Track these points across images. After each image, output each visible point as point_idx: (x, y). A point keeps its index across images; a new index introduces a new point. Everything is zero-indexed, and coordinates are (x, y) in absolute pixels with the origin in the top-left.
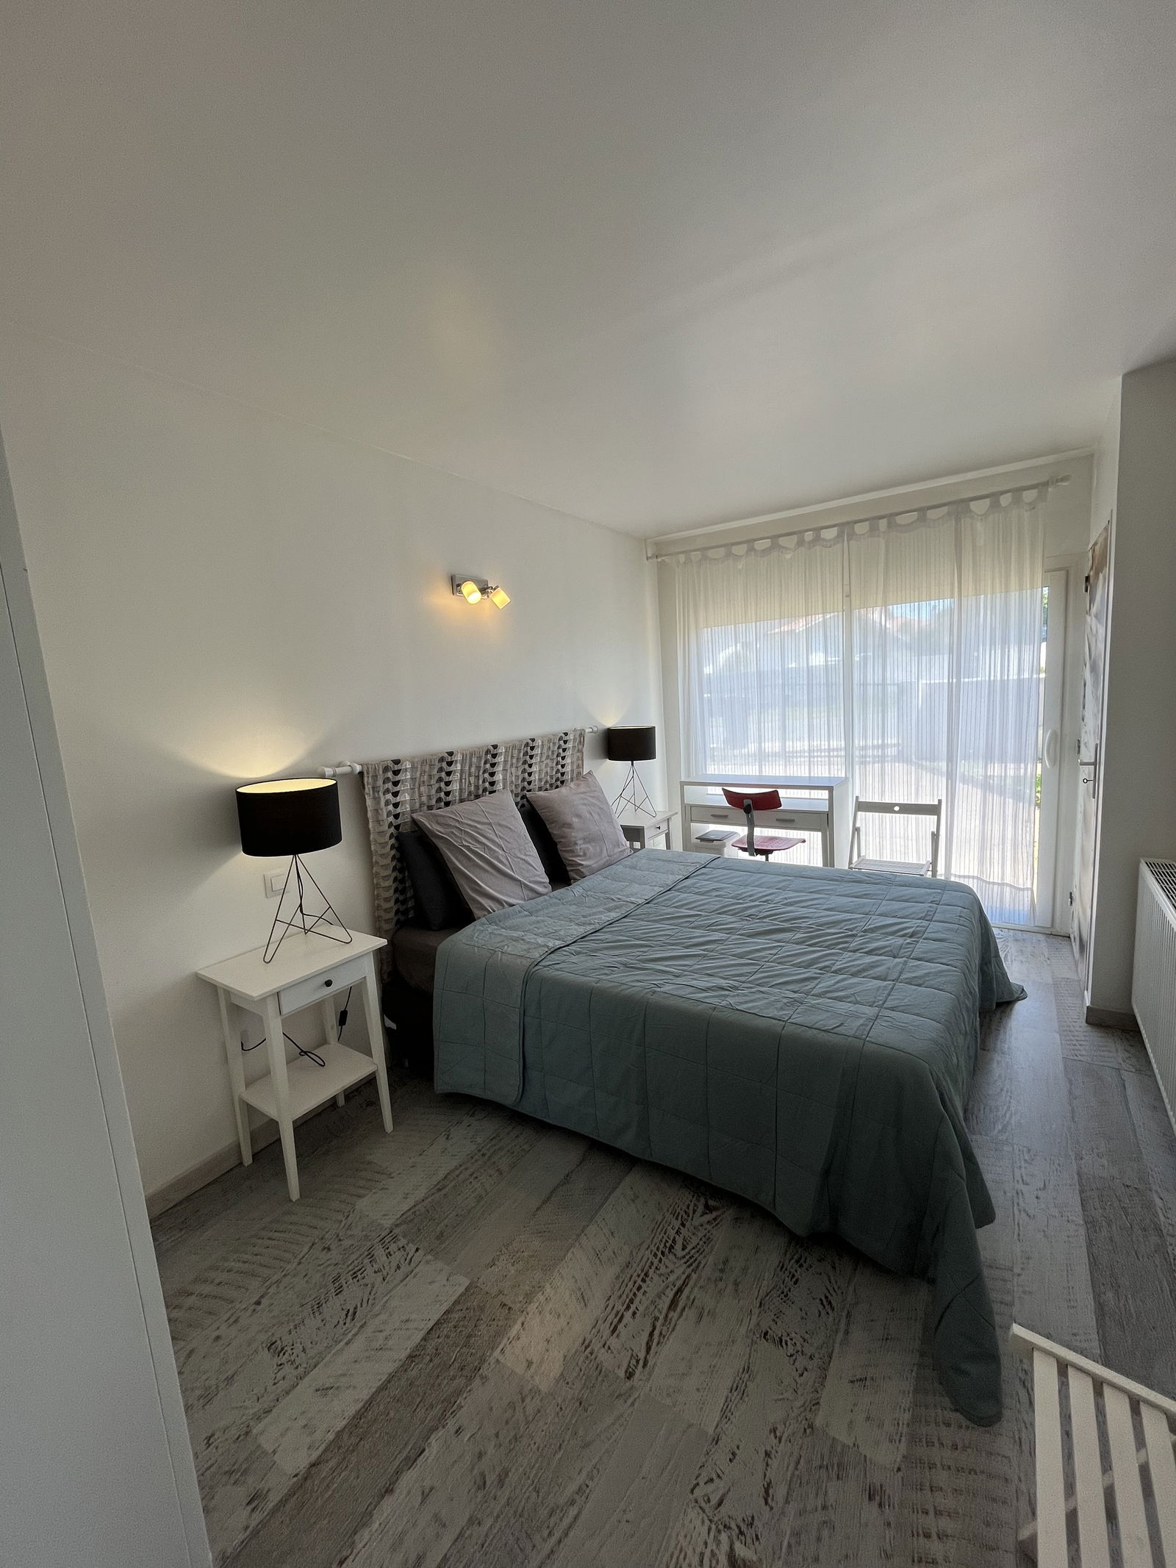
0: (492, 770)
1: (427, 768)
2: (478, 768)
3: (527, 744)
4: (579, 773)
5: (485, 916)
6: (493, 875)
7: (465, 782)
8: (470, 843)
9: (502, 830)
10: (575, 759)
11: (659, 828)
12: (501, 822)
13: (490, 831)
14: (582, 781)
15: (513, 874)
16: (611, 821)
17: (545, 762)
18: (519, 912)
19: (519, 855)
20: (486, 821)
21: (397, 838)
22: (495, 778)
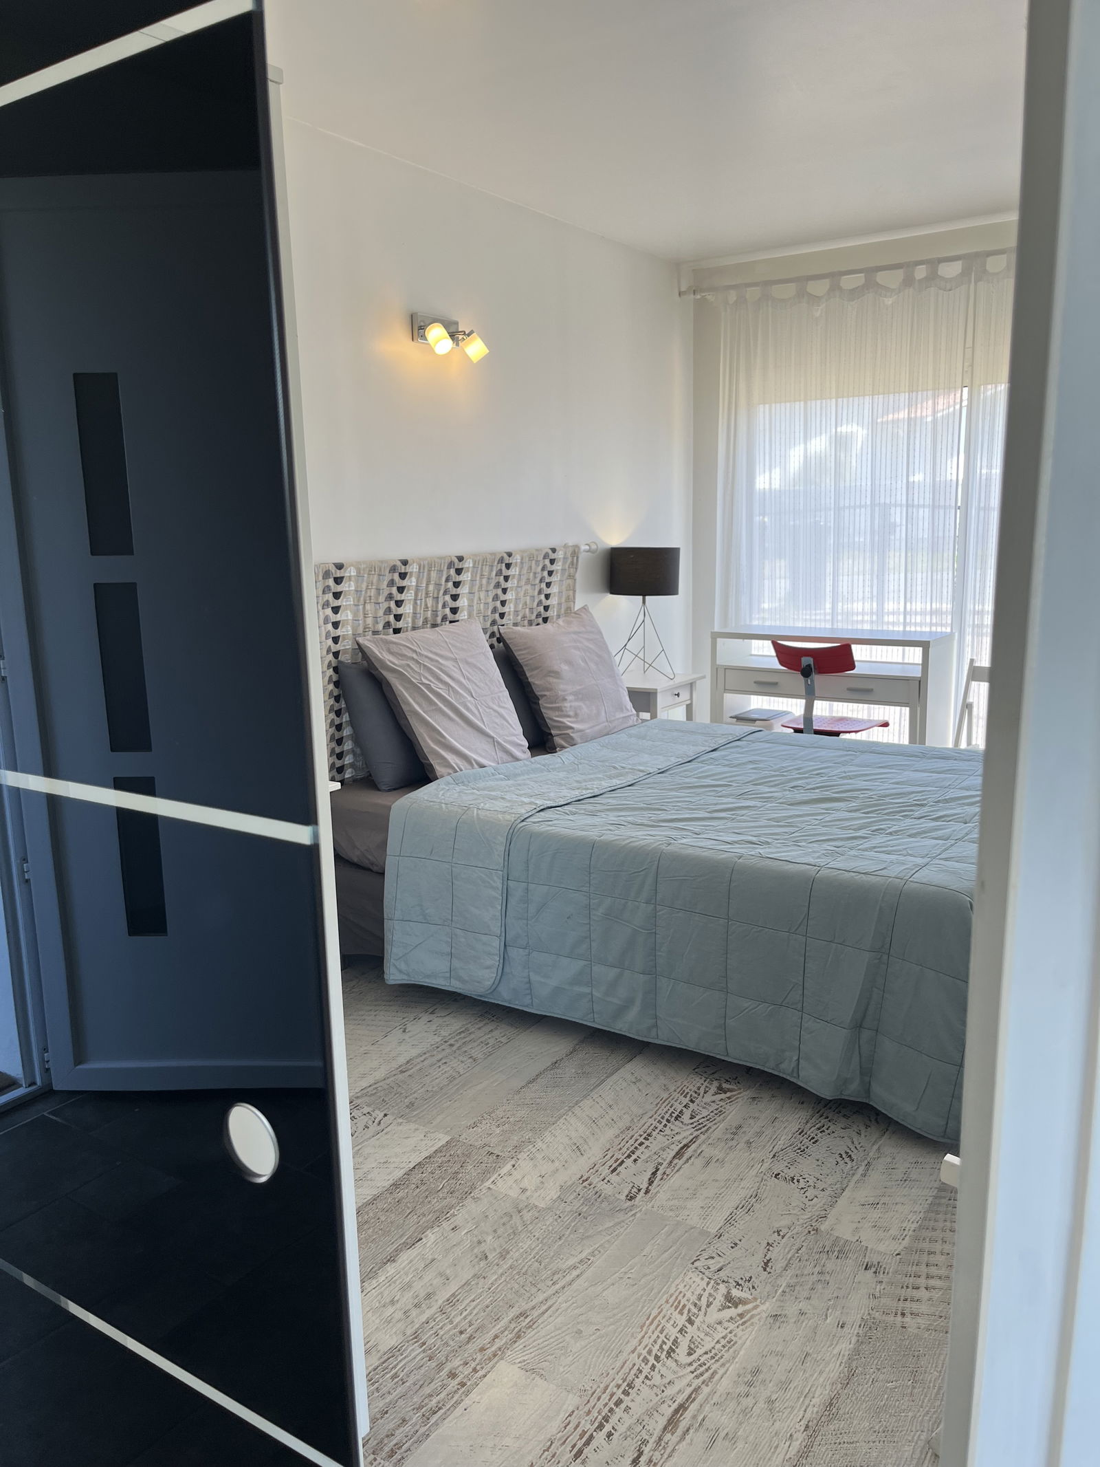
0: (454, 591)
1: (375, 579)
2: (438, 585)
3: (501, 560)
4: (568, 609)
5: (449, 774)
6: (458, 724)
7: (421, 603)
8: (430, 681)
9: (471, 671)
10: (564, 588)
11: (678, 695)
12: (470, 660)
13: (455, 669)
14: (573, 617)
15: (484, 727)
16: (613, 675)
17: (524, 589)
18: (493, 775)
19: (491, 704)
20: (452, 656)
21: (336, 670)
22: (459, 603)
